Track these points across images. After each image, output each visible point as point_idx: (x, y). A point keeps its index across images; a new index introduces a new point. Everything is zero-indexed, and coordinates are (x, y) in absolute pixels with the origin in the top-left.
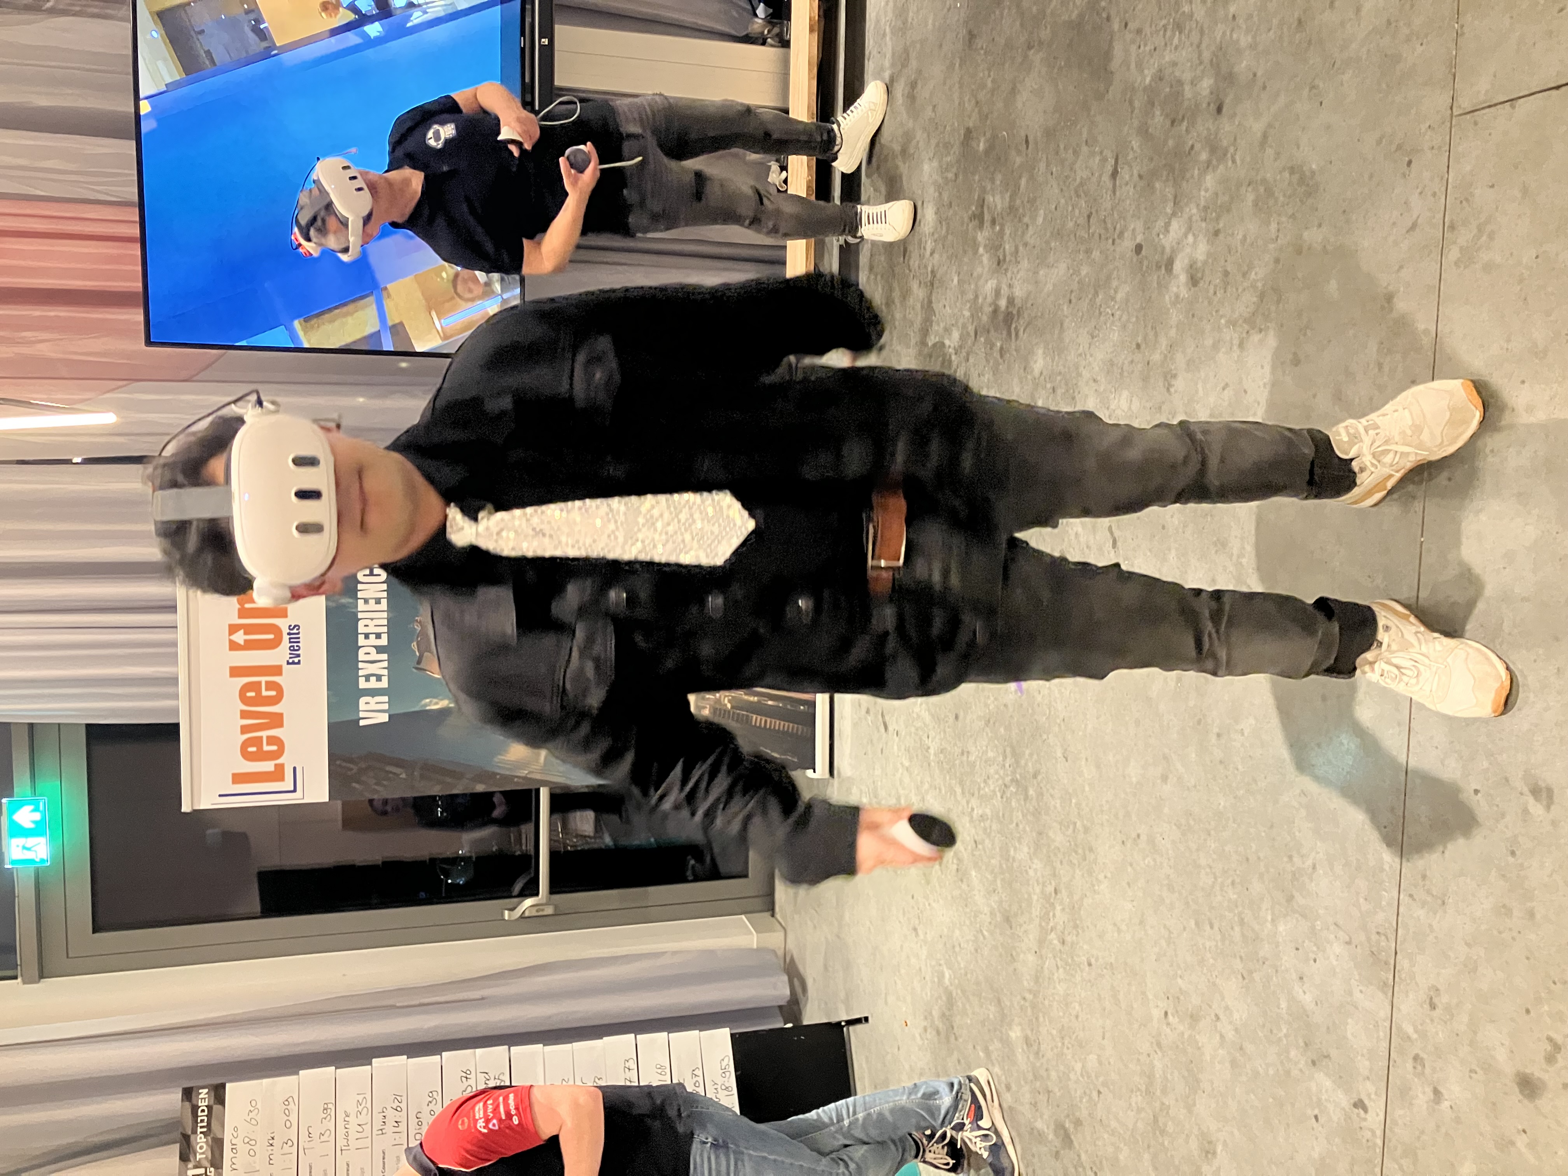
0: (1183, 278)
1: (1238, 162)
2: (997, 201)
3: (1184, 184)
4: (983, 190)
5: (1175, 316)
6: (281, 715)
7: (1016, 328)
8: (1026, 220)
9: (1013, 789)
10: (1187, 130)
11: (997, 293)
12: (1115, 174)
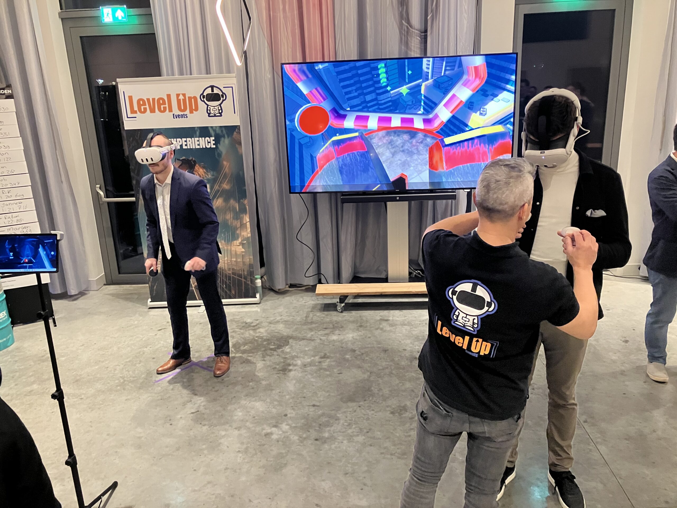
0: (269, 431)
1: (297, 447)
2: (326, 364)
3: (299, 429)
4: (332, 358)
5: (258, 429)
6: (155, 112)
7: (280, 373)
8: (315, 375)
9: (122, 381)
10: (315, 429)
11: (295, 365)
12: (314, 406)
